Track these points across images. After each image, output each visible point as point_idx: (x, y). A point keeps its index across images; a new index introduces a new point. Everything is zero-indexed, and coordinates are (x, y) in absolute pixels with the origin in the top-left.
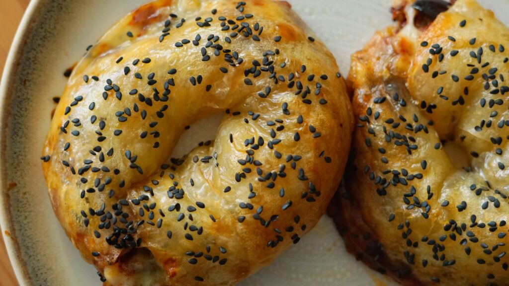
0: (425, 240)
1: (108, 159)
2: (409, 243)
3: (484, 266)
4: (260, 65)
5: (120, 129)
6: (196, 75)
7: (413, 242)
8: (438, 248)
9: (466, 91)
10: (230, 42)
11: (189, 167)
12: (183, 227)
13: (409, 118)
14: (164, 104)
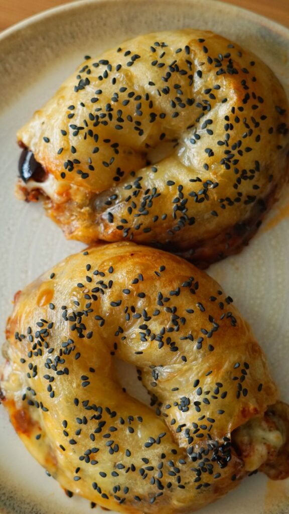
0: (236, 186)
1: (151, 463)
2: (238, 200)
3: (262, 136)
4: (76, 324)
5: (125, 451)
6: (80, 381)
7: (237, 196)
8: (244, 175)
9: (107, 141)
10: (53, 350)
11: (160, 391)
12: (215, 400)
13: (128, 193)
14: (104, 411)
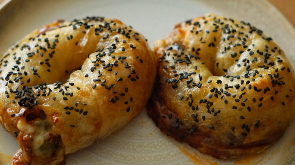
0: (201, 102)
1: (21, 70)
2: (193, 109)
3: (237, 111)
5: (29, 60)
6: (70, 35)
7: (196, 107)
8: (209, 104)
9: (215, 39)
12: (62, 94)
14: (53, 50)
